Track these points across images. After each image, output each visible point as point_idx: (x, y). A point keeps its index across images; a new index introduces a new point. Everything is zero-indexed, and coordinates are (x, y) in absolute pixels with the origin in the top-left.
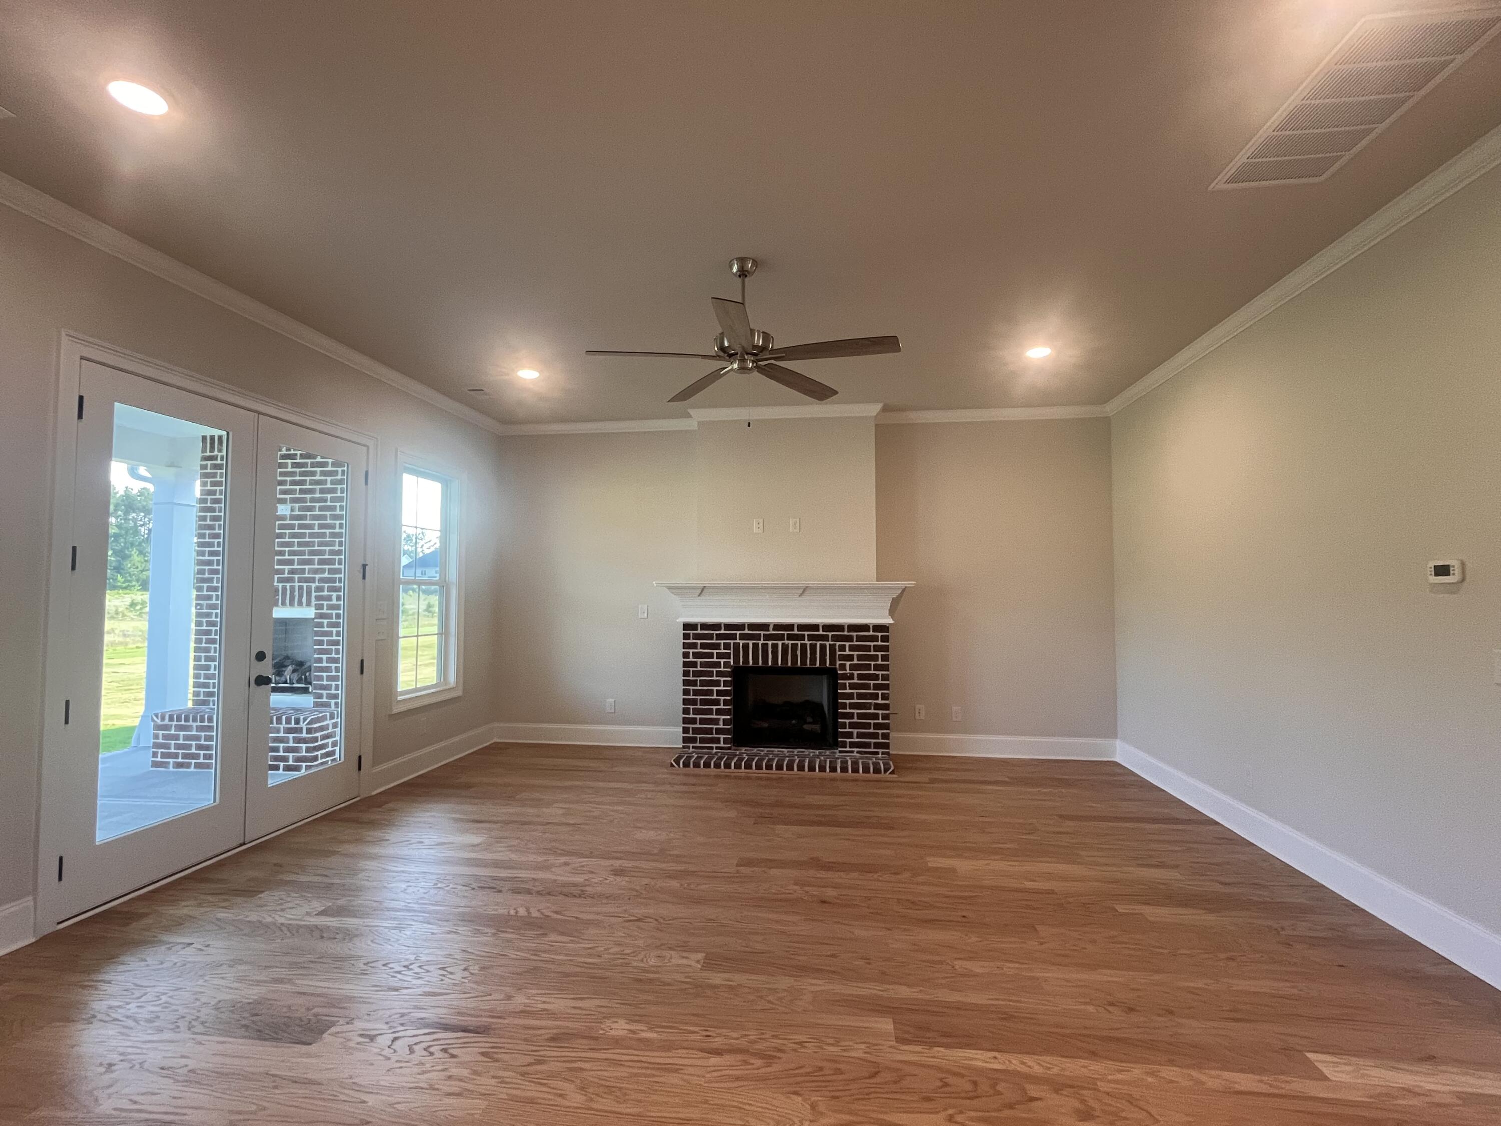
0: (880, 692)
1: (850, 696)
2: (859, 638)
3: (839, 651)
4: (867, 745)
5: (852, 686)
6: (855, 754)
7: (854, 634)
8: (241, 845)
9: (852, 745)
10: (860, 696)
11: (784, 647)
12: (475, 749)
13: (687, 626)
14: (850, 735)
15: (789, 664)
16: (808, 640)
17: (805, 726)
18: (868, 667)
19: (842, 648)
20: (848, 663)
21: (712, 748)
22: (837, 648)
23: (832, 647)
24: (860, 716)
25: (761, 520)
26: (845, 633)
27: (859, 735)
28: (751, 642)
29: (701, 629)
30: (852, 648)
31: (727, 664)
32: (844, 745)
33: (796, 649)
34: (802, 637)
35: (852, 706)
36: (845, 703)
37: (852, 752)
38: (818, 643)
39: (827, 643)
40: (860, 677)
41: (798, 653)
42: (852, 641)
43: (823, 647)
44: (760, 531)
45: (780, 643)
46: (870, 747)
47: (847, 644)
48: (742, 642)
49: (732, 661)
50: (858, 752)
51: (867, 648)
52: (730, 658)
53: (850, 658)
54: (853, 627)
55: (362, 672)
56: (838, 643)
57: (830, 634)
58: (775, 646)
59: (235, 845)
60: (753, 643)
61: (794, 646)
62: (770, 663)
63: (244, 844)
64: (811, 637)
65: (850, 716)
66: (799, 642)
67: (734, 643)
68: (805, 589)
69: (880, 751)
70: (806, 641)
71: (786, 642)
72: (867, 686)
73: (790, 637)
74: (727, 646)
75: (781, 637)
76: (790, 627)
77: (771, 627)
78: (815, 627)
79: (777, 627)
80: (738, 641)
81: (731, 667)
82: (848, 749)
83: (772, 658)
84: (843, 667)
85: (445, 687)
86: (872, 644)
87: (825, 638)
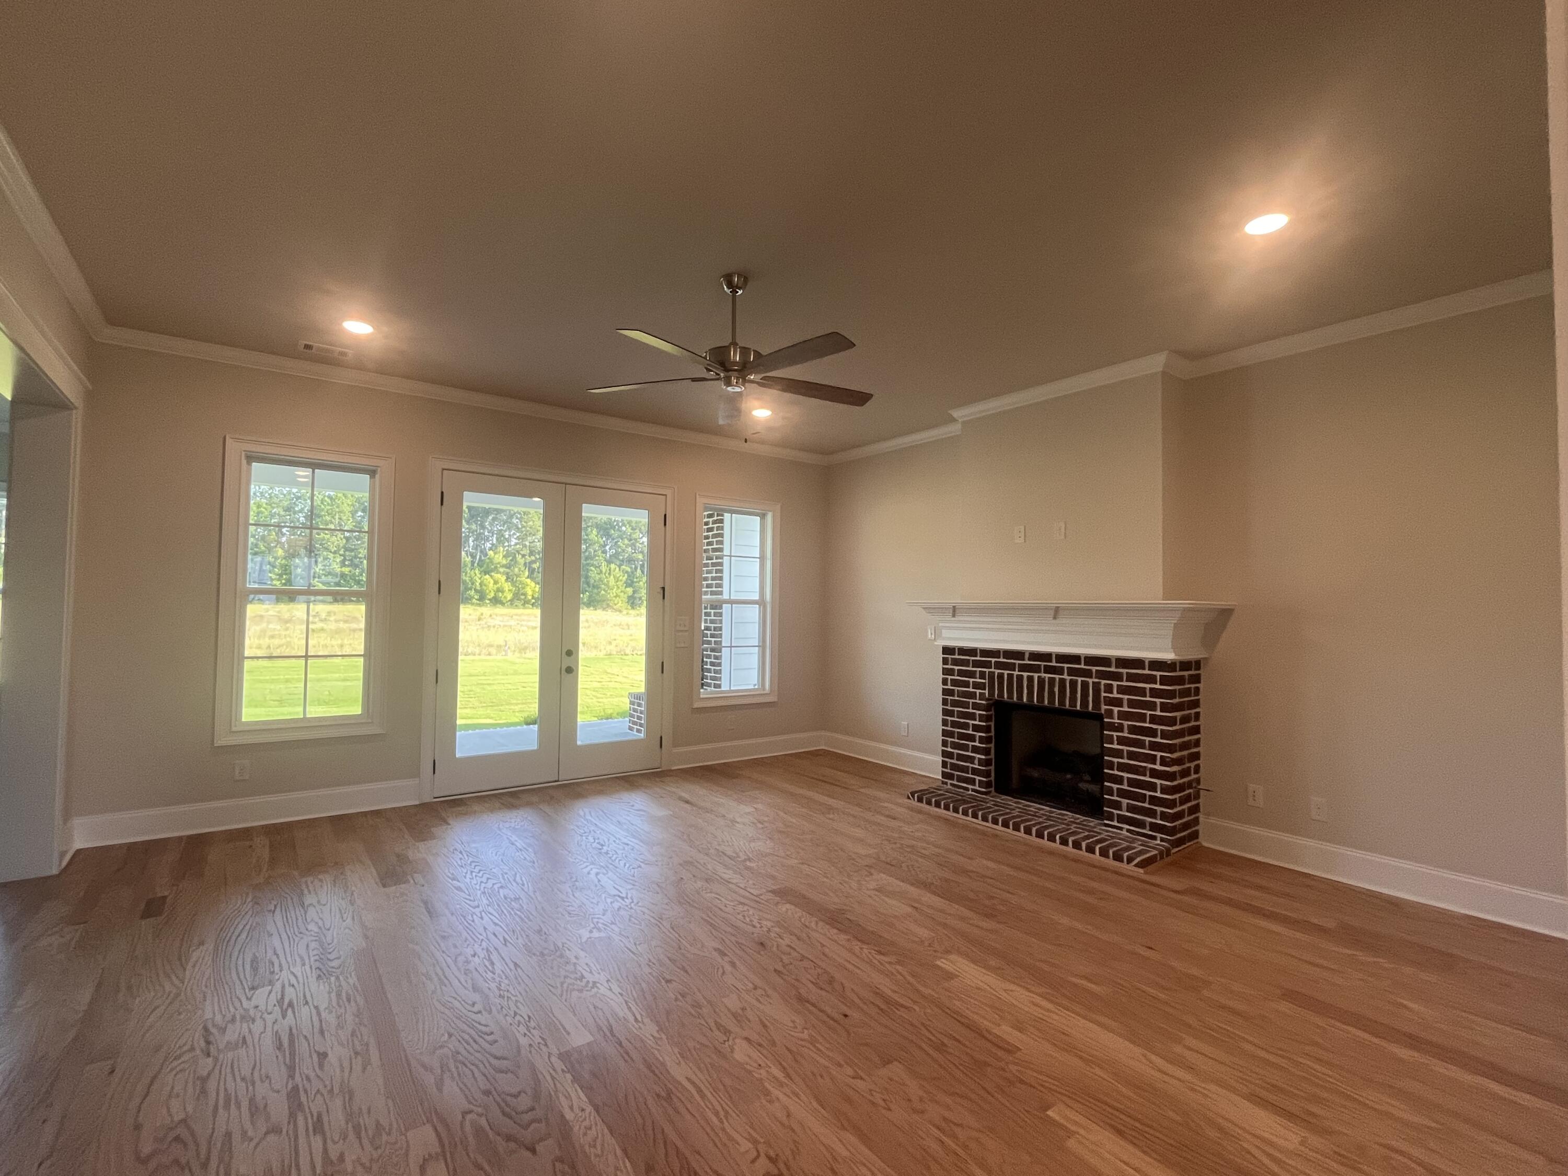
0: (1159, 754)
1: (1118, 753)
2: (1131, 678)
3: (1105, 692)
4: (1141, 824)
5: (1121, 741)
6: (1124, 832)
7: (1124, 671)
8: (556, 781)
9: (1122, 819)
10: (1132, 755)
11: (1041, 681)
12: (794, 752)
13: (947, 650)
14: (1118, 806)
15: (1046, 702)
16: (1069, 675)
17: (1080, 785)
18: (1142, 718)
19: (1109, 689)
20: (1116, 709)
21: (967, 789)
22: (1102, 687)
23: (1096, 686)
24: (1132, 783)
25: (1022, 528)
26: (1113, 669)
27: (1131, 809)
28: (1006, 672)
29: (959, 655)
30: (1121, 690)
31: (982, 696)
32: (1110, 817)
33: (1054, 686)
34: (1060, 671)
35: (1122, 767)
36: (1112, 763)
37: (1121, 829)
38: (1080, 679)
39: (1090, 681)
40: (1133, 730)
41: (1056, 689)
42: (1122, 681)
43: (1085, 685)
44: (1022, 540)
45: (1036, 676)
46: (1144, 828)
47: (1115, 684)
48: (997, 671)
49: (987, 692)
50: (1128, 831)
51: (1142, 692)
52: (985, 689)
53: (1118, 703)
54: (1124, 662)
55: (662, 672)
56: (1103, 682)
57: (1094, 669)
58: (1030, 679)
59: (552, 780)
60: (1008, 674)
61: (1052, 681)
62: (1025, 700)
63: (558, 781)
64: (1071, 672)
65: (1119, 780)
66: (1057, 677)
67: (989, 672)
68: (1057, 610)
69: (1159, 835)
70: (1065, 676)
71: (1043, 675)
72: (1141, 744)
73: (1048, 670)
74: (982, 675)
75: (1036, 669)
76: (1046, 657)
77: (1027, 656)
78: (1075, 659)
79: (1035, 656)
80: (992, 670)
81: (987, 700)
82: (1115, 823)
83: (1028, 693)
84: (1110, 714)
85: (762, 692)
86: (1148, 686)
87: (1088, 674)
